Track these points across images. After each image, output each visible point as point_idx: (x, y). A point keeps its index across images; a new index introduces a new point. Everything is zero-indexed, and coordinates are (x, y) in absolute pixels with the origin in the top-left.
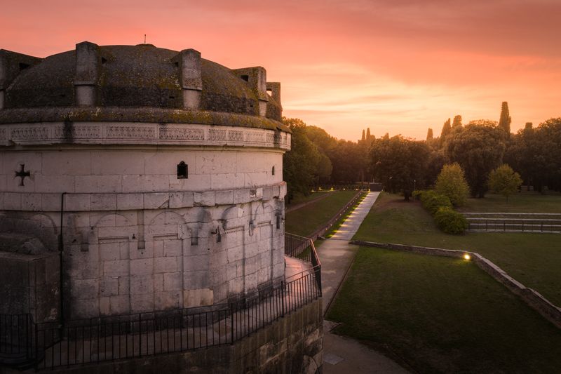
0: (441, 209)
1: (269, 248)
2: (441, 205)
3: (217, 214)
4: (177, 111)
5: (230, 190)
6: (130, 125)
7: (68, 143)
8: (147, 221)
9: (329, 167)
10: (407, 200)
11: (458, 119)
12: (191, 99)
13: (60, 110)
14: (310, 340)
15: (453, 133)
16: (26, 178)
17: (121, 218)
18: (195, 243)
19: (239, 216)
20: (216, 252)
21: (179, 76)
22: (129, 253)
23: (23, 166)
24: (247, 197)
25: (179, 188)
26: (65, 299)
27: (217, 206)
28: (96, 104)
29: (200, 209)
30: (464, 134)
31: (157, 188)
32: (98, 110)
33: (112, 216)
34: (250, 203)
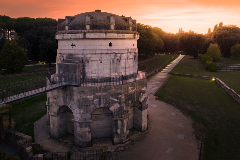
0: (208, 62)
1: (132, 65)
2: (208, 60)
3: (119, 55)
4: (109, 30)
5: (122, 50)
6: (98, 34)
7: (85, 38)
8: (102, 56)
9: (163, 44)
10: (195, 58)
11: (221, 24)
12: (112, 27)
13: (82, 30)
14: (143, 89)
15: (216, 30)
16: (74, 46)
17: (96, 55)
18: (113, 62)
19: (124, 56)
20: (118, 64)
21: (109, 21)
22: (98, 64)
23: (73, 43)
24: (126, 51)
25: (110, 49)
26: (84, 74)
27: (119, 53)
28: (91, 29)
29: (115, 54)
30: (221, 31)
31: (104, 49)
32: (91, 30)
33: (94, 55)
34: (127, 53)
